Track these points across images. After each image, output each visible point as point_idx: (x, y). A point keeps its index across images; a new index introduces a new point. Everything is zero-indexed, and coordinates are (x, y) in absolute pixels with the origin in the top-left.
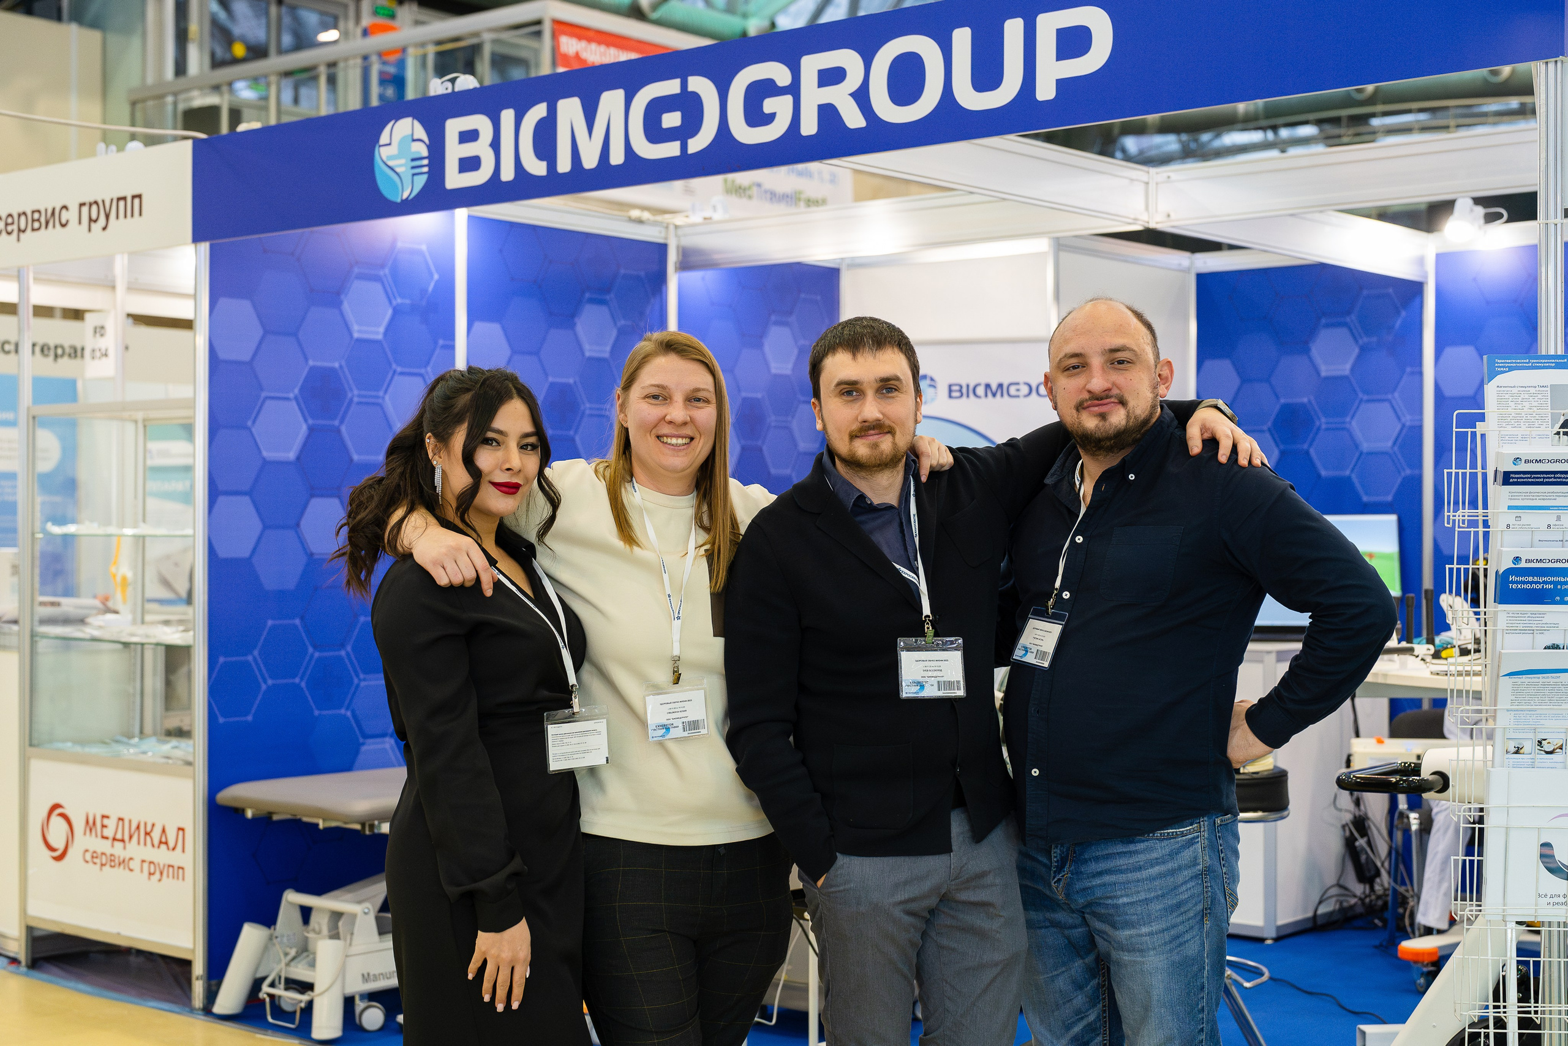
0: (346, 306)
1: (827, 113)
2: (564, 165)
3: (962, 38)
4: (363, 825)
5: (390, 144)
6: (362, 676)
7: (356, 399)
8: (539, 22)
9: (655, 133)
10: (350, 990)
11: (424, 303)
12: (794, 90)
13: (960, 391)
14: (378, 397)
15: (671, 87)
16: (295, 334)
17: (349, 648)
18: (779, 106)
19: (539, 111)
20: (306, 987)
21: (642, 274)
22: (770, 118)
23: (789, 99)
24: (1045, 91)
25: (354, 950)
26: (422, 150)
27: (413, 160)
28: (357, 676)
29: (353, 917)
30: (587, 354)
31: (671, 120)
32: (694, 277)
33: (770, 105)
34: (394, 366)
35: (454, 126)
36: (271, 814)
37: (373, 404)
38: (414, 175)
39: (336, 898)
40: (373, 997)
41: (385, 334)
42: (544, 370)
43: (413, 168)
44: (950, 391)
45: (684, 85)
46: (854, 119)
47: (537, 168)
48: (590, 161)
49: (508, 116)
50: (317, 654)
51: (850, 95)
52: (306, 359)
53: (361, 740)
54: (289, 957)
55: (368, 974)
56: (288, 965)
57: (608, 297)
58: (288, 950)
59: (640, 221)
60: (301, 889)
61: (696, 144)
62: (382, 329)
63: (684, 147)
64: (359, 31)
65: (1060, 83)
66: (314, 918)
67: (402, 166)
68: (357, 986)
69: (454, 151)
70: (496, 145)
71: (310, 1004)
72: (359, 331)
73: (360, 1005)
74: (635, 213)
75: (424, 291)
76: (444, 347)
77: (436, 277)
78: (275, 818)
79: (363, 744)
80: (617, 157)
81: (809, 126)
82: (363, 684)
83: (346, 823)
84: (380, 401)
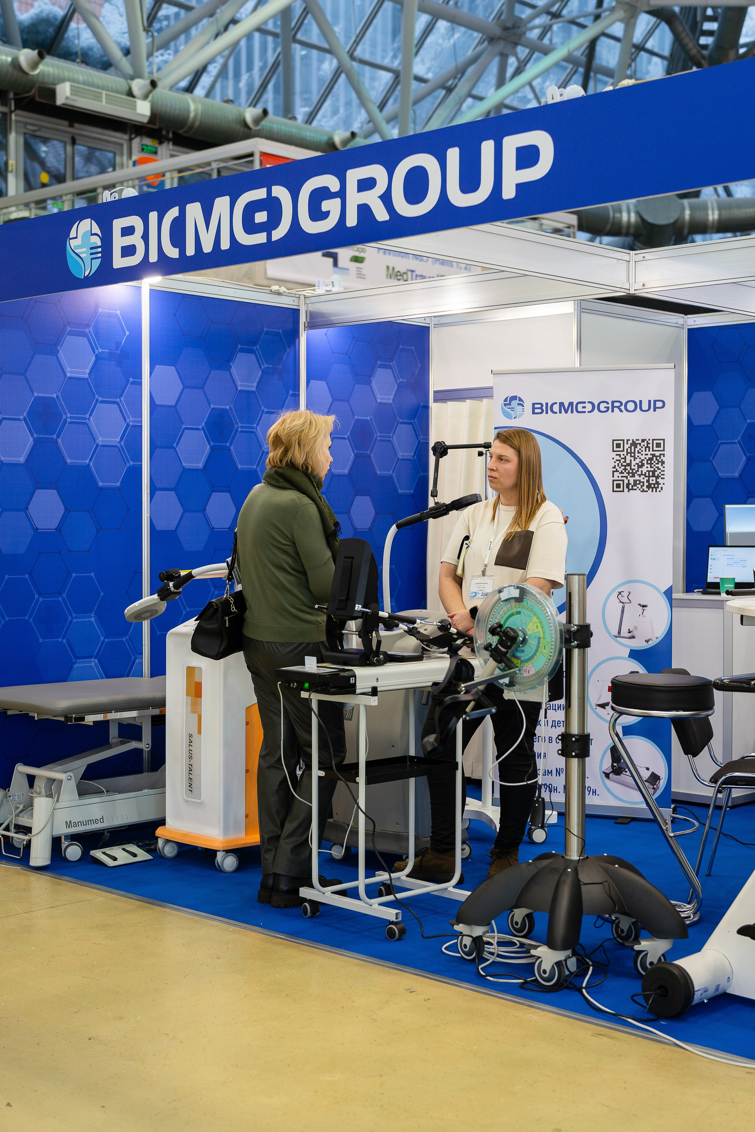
0: (61, 354)
1: (364, 210)
2: (190, 251)
3: (453, 155)
4: (66, 717)
5: (76, 238)
6: (74, 615)
7: (69, 420)
8: (251, 155)
9: (250, 227)
10: (57, 833)
11: (118, 352)
12: (342, 194)
13: (541, 408)
14: (85, 419)
15: (260, 194)
16: (24, 374)
17: (64, 595)
18: (331, 206)
19: (174, 213)
20: (28, 830)
21: (281, 331)
22: (326, 215)
23: (338, 201)
24: (509, 193)
25: (59, 805)
26: (97, 241)
27: (91, 248)
28: (71, 615)
29: (61, 781)
30: (239, 388)
31: (261, 217)
32: (319, 333)
33: (326, 205)
34: (97, 396)
35: (118, 224)
36: (6, 710)
37: (82, 423)
38: (92, 259)
39: (50, 770)
40: (74, 838)
41: (90, 374)
42: (208, 400)
43: (91, 254)
44: (534, 408)
45: (269, 192)
46: (381, 215)
47: (173, 253)
48: (207, 247)
49: (153, 216)
50: (41, 599)
51: (379, 197)
52: (33, 392)
53: (74, 660)
54: (19, 810)
55: (70, 821)
56: (17, 815)
57: (255, 348)
58: (18, 805)
59: (279, 294)
60: (27, 763)
61: (278, 234)
62: (88, 371)
63: (269, 236)
64: (131, 163)
65: (519, 187)
66: (36, 783)
67: (84, 252)
68: (62, 830)
69: (119, 242)
70: (145, 237)
71: (29, 842)
72: (71, 372)
73: (65, 844)
74: (275, 288)
75: (118, 344)
76: (133, 383)
77: (127, 333)
78: (9, 713)
79: (75, 663)
80: (225, 244)
81: (352, 221)
82: (75, 620)
83: (54, 716)
84: (87, 421)
